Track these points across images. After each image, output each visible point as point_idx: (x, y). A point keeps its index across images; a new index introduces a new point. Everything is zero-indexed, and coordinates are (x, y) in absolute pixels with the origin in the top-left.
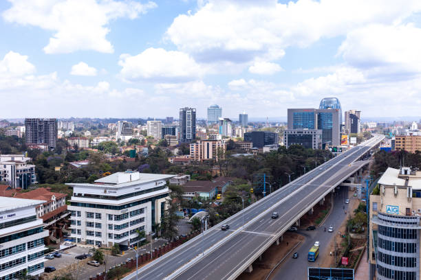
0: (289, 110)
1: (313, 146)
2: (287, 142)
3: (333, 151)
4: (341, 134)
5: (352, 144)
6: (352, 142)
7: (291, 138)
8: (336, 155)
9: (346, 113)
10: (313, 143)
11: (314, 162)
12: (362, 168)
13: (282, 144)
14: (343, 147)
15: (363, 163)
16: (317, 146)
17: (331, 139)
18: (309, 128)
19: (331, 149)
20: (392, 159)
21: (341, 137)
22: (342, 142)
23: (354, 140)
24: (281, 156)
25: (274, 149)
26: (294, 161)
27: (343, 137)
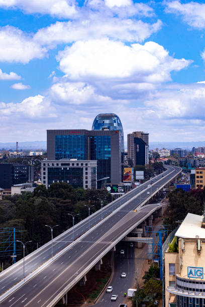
0: (49, 132)
1: (84, 184)
2: (46, 180)
3: (113, 191)
4: (123, 167)
5: (138, 181)
6: (137, 178)
7: (53, 173)
8: (117, 196)
9: (129, 136)
10: (84, 180)
11: (87, 208)
12: (152, 214)
13: (40, 182)
14: (126, 184)
15: (154, 208)
16: (89, 184)
17: (109, 174)
18: (79, 158)
19: (109, 189)
20: (192, 201)
21: (123, 171)
22: (125, 177)
23: (140, 175)
24: (38, 200)
25: (27, 190)
26: (57, 206)
27: (126, 170)
